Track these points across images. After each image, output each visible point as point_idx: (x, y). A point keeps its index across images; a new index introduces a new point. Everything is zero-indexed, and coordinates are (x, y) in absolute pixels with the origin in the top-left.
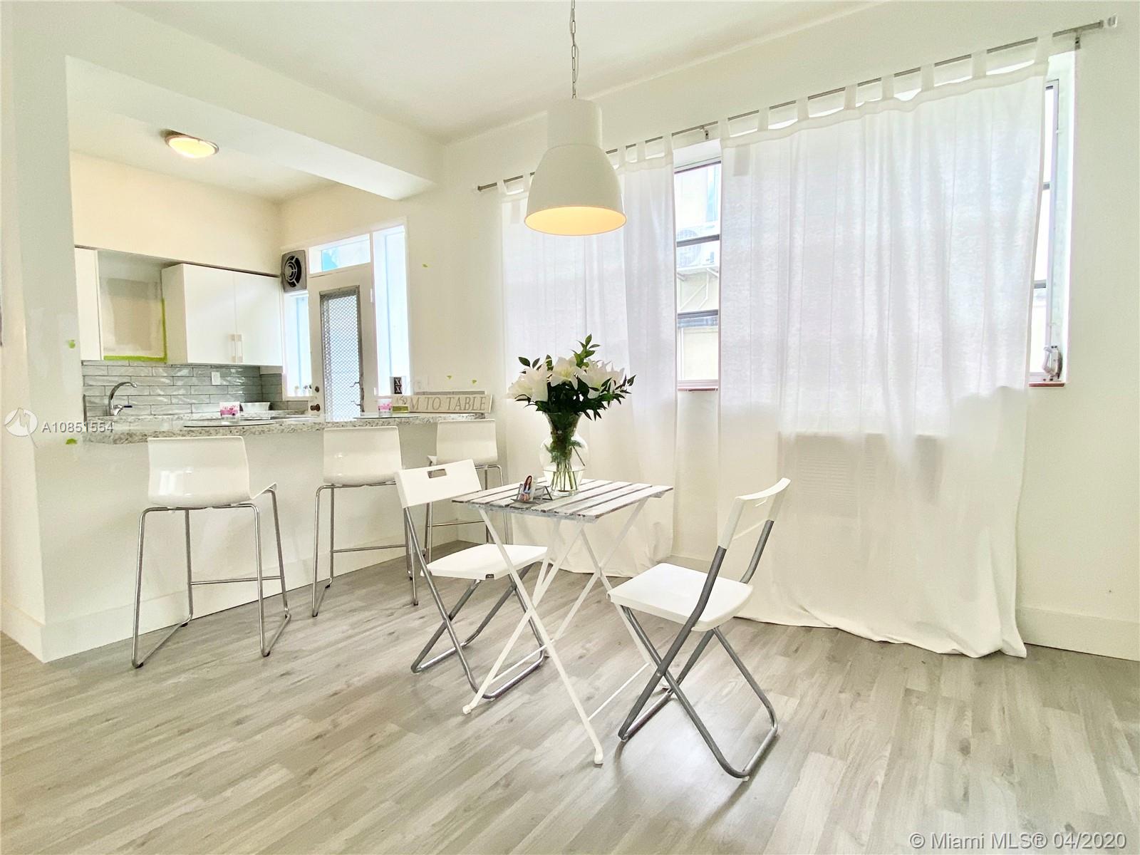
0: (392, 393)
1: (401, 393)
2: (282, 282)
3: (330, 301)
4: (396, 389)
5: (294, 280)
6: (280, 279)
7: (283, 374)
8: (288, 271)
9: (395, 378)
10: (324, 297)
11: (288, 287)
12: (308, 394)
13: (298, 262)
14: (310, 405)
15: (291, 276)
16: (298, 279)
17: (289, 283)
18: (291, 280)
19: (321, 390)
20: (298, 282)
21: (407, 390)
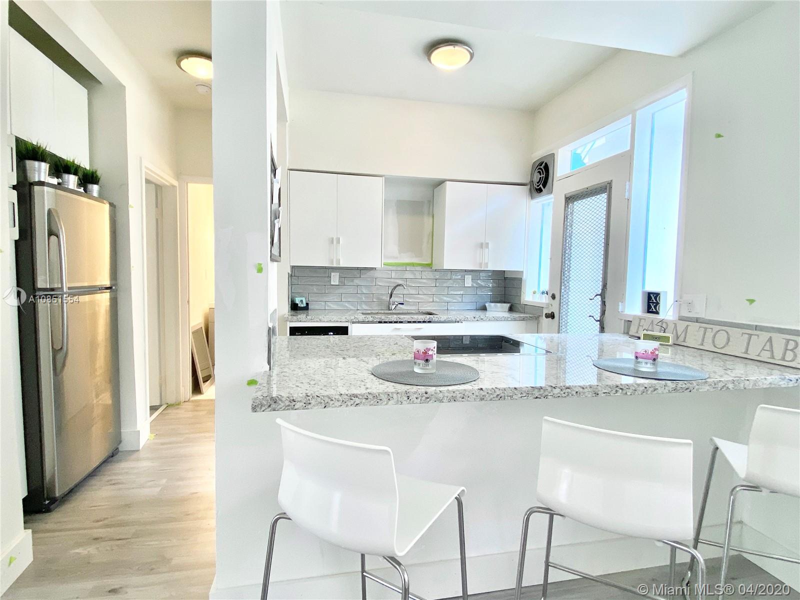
0: (644, 312)
1: (657, 313)
2: (530, 190)
3: (575, 203)
4: (649, 307)
5: (541, 186)
6: (528, 187)
7: (523, 279)
8: (537, 177)
9: (649, 294)
10: (570, 199)
11: (535, 193)
12: (544, 300)
13: (547, 168)
14: (545, 311)
15: (538, 183)
16: (544, 186)
17: (537, 189)
18: (538, 186)
19: (557, 296)
20: (544, 188)
21: (668, 311)
